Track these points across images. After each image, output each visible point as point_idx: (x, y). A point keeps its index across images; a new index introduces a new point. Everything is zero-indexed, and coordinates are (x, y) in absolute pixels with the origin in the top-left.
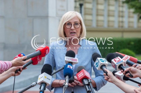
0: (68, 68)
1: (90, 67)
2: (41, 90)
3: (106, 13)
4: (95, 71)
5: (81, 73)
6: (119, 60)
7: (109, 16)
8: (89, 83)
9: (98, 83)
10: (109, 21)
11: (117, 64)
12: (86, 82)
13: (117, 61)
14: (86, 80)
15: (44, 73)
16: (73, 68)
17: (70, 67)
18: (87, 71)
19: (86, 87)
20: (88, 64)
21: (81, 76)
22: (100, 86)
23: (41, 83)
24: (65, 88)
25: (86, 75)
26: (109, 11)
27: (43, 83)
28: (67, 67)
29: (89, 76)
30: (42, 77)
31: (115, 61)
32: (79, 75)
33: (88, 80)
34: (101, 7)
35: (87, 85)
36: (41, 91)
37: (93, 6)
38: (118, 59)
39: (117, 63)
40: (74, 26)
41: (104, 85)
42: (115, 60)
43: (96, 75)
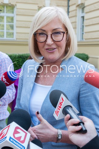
6: (22, 139)
11: (8, 139)
13: (17, 136)
31: (16, 132)
38: (24, 134)
39: (10, 138)
42: (19, 130)
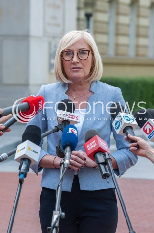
0: (70, 133)
1: (109, 132)
2: (22, 171)
3: (132, 31)
4: (117, 139)
5: (93, 142)
7: (138, 36)
8: (106, 160)
9: (122, 162)
10: (137, 46)
12: (101, 158)
14: (100, 155)
15: (27, 141)
16: (77, 134)
17: (72, 131)
18: (103, 138)
19: (100, 167)
20: (104, 127)
21: (92, 147)
22: (124, 167)
23: (21, 159)
24: (64, 168)
25: (100, 146)
26: (138, 27)
27: (24, 159)
28: (68, 131)
29: (106, 148)
30: (24, 148)
32: (88, 146)
33: (105, 155)
34: (123, 20)
35: (102, 163)
36: (22, 173)
37: (110, 17)
40: (78, 56)
41: (132, 164)
43: (117, 147)
